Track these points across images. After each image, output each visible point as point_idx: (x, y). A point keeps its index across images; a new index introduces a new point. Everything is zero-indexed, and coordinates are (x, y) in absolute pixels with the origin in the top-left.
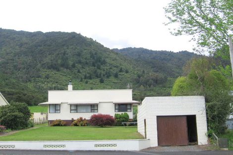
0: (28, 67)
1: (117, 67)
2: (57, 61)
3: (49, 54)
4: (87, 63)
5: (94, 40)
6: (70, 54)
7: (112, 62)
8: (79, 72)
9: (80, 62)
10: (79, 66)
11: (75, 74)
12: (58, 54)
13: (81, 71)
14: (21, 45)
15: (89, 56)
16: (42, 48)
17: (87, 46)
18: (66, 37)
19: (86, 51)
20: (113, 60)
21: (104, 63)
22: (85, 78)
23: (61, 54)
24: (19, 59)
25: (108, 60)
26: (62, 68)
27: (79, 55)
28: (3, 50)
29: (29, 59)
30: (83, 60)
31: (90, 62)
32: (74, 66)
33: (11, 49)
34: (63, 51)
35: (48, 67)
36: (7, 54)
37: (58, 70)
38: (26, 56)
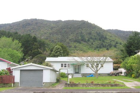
0: (61, 41)
1: (113, 41)
2: (78, 37)
3: (71, 34)
4: (95, 39)
5: (96, 25)
6: (84, 33)
7: (110, 38)
8: (92, 44)
9: (91, 38)
10: (91, 40)
11: (90, 45)
12: (77, 33)
13: (93, 43)
14: (52, 28)
15: (96, 35)
16: (66, 30)
17: (93, 28)
18: (79, 23)
19: (93, 31)
20: (110, 37)
21: (106, 38)
22: (97, 47)
23: (79, 33)
24: (53, 36)
25: (107, 37)
26: (82, 42)
27: (90, 34)
28: (41, 31)
29: (60, 37)
30: (93, 37)
31: (97, 38)
32: (89, 40)
33: (46, 31)
34: (80, 32)
35: (74, 41)
36: (45, 33)
37: (80, 43)
38: (57, 34)
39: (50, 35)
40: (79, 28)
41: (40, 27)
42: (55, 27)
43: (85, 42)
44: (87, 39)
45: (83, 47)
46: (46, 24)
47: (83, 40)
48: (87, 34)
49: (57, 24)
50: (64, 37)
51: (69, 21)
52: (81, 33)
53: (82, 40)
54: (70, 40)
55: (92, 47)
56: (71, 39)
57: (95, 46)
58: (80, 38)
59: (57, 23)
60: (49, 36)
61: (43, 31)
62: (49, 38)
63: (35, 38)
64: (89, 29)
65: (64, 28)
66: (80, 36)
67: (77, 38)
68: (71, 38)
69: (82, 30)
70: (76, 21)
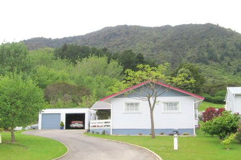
39: (153, 52)
40: (204, 37)
41: (133, 39)
42: (159, 38)
43: (216, 61)
44: (219, 56)
45: (213, 70)
46: (145, 33)
47: (213, 58)
48: (218, 48)
49: (163, 32)
50: (178, 54)
51: (184, 25)
52: (208, 46)
53: (211, 58)
54: (189, 59)
55: (229, 70)
56: (191, 57)
57: (235, 68)
58: (206, 54)
59: (162, 30)
60: (151, 54)
61: (139, 46)
62: (151, 56)
63: (141, 56)
64: (221, 39)
65: (175, 39)
66: (207, 52)
67: (200, 55)
68: (189, 56)
69: (209, 40)
70: (196, 25)
